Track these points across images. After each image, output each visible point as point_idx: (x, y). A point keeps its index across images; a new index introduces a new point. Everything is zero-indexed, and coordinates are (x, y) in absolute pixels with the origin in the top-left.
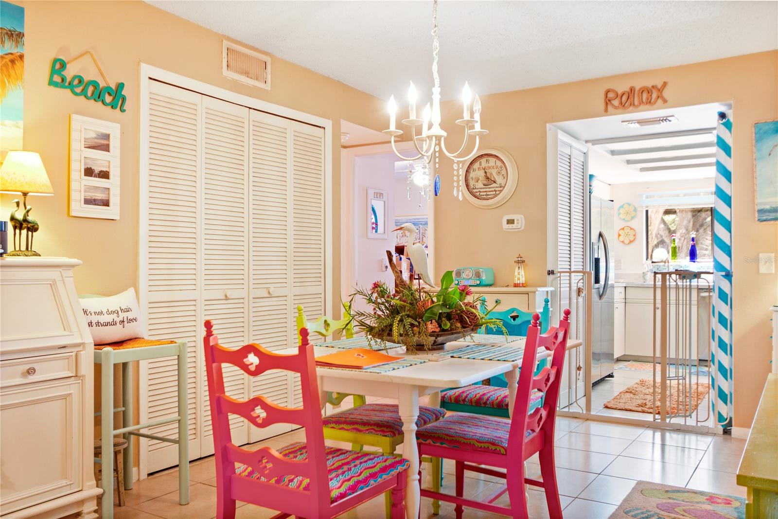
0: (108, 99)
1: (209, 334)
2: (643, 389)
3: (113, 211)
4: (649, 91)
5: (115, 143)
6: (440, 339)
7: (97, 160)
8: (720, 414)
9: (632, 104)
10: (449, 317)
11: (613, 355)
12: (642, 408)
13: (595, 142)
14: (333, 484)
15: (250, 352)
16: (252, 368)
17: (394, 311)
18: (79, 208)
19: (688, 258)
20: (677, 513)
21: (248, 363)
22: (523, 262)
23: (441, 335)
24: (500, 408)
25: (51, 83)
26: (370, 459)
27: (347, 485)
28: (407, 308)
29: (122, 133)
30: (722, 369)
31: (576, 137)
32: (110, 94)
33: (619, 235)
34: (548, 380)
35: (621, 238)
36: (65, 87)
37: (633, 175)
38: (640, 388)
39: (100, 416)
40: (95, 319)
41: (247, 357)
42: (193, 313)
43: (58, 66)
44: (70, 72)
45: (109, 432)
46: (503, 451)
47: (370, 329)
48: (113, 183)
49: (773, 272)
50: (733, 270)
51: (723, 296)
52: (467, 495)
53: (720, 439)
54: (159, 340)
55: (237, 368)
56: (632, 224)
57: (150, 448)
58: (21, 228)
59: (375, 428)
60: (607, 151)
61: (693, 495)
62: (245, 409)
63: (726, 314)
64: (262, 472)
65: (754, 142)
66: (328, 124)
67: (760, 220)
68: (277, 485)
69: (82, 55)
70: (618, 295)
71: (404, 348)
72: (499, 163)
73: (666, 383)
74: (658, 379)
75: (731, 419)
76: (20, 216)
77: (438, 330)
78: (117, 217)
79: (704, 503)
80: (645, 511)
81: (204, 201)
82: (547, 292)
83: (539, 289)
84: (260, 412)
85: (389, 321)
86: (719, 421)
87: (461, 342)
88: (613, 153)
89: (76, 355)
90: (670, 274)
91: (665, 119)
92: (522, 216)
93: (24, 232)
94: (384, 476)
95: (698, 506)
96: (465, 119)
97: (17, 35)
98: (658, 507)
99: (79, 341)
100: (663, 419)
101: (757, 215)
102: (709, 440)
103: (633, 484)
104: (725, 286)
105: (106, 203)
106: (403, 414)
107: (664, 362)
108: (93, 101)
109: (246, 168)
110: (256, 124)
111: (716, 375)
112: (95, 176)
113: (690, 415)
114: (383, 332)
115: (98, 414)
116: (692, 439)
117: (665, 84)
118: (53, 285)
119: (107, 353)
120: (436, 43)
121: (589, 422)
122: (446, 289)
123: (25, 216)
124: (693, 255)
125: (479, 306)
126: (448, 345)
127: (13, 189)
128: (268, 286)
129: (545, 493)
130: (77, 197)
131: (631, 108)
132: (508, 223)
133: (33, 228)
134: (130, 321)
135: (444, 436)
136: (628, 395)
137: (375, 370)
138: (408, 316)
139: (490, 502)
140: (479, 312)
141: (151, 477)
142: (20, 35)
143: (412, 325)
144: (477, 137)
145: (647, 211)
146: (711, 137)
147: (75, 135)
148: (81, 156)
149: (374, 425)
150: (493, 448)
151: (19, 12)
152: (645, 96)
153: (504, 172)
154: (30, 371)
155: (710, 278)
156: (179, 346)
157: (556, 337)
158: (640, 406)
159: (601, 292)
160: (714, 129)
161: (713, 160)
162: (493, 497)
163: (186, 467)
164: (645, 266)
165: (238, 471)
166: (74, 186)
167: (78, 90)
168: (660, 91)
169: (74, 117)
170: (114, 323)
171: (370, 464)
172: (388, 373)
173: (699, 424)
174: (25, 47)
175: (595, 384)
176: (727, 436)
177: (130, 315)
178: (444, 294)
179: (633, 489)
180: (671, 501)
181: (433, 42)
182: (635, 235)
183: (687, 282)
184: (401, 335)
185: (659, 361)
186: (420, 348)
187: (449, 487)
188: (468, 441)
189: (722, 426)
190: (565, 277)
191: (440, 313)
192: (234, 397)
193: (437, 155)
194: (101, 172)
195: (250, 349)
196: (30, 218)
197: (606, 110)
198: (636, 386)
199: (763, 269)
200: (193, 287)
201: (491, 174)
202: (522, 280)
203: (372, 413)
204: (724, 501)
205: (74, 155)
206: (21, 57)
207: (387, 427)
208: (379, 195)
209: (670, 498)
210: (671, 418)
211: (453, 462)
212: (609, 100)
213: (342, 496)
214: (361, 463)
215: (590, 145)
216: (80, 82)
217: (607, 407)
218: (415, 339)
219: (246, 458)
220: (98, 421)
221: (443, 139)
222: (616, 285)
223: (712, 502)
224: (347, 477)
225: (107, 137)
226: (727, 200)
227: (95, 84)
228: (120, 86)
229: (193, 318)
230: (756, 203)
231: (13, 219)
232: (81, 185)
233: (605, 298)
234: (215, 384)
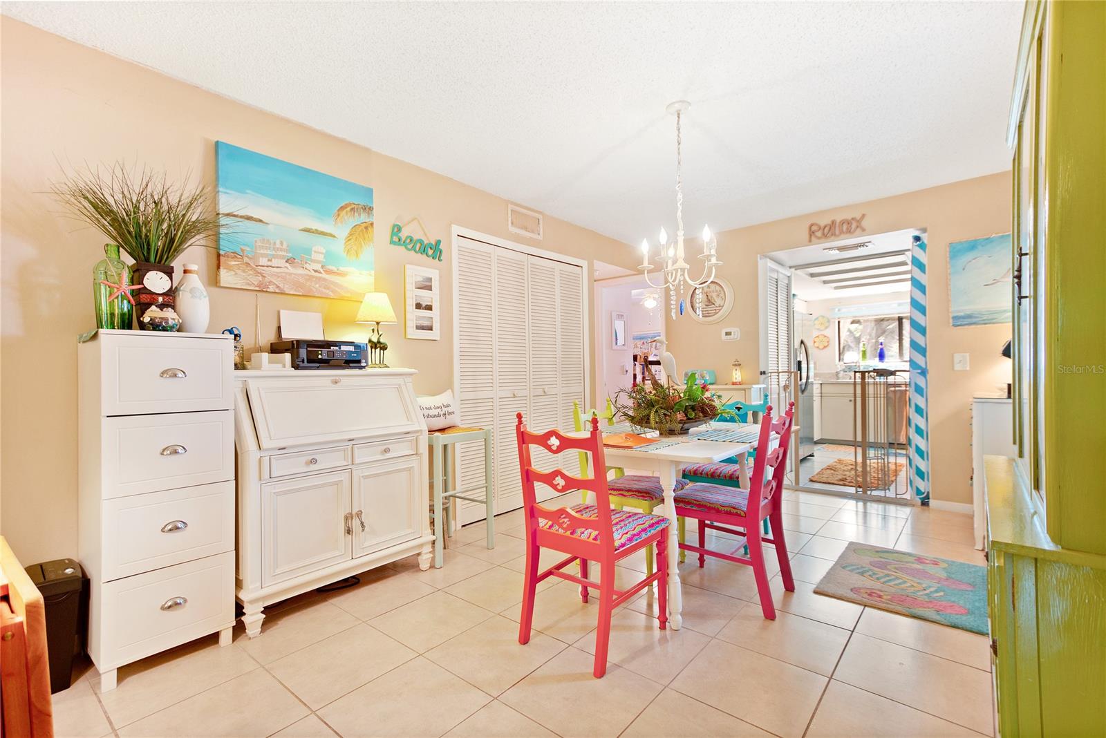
0: (430, 252)
1: (520, 422)
2: (841, 466)
3: (435, 334)
4: (849, 223)
5: (435, 284)
6: (686, 426)
7: (424, 297)
8: (917, 489)
9: (834, 234)
10: (693, 408)
11: (813, 439)
12: (844, 482)
13: (797, 267)
14: (616, 536)
15: (552, 436)
16: (554, 448)
17: (651, 404)
18: (413, 333)
19: (877, 359)
20: (890, 570)
21: (550, 444)
22: (740, 365)
23: (687, 423)
24: (732, 480)
25: (392, 242)
26: (640, 518)
27: (626, 537)
28: (661, 402)
29: (440, 277)
30: (919, 452)
31: (780, 264)
32: (431, 248)
33: (815, 342)
34: (778, 458)
35: (816, 345)
36: (402, 245)
37: (828, 293)
38: (838, 466)
39: (433, 482)
40: (426, 412)
41: (550, 439)
42: (491, 408)
43: (396, 230)
44: (404, 234)
45: (439, 495)
46: (743, 514)
47: (632, 419)
48: (435, 314)
49: (968, 369)
50: (928, 368)
51: (919, 390)
52: (708, 547)
53: (919, 509)
54: (470, 428)
55: (542, 448)
56: (827, 333)
57: (463, 507)
58: (376, 348)
59: (637, 493)
60: (807, 274)
61: (901, 555)
62: (548, 479)
63: (922, 405)
64: (560, 525)
65: (948, 259)
66: (584, 263)
67: (954, 325)
68: (572, 536)
69: (412, 221)
70: (816, 390)
71: (658, 432)
72: (718, 288)
73: (866, 462)
74: (860, 460)
75: (928, 493)
76: (375, 340)
77: (685, 418)
78: (438, 339)
79: (913, 563)
80: (859, 567)
81: (497, 325)
82: (760, 388)
83: (754, 386)
84: (560, 481)
85: (647, 412)
86: (917, 495)
87: (702, 428)
88: (812, 275)
89: (416, 439)
90: (869, 372)
91: (863, 245)
92: (738, 329)
93: (378, 350)
94: (652, 531)
95: (908, 565)
96: (705, 254)
97: (369, 209)
98: (871, 565)
99: (419, 429)
100: (865, 492)
101: (951, 321)
102: (907, 510)
103: (846, 544)
104: (921, 382)
105: (430, 328)
106: (664, 484)
107: (864, 445)
108: (420, 254)
109: (526, 299)
110: (532, 266)
111: (914, 456)
112: (423, 309)
113: (889, 489)
114: (643, 421)
115: (431, 481)
116: (892, 509)
117: (864, 216)
118: (399, 388)
119: (437, 437)
120: (680, 196)
121: (797, 492)
122: (692, 387)
123: (379, 339)
124: (882, 356)
125: (715, 399)
126: (692, 430)
127: (371, 320)
128: (544, 387)
129: (775, 550)
130: (411, 324)
131: (833, 238)
132: (726, 335)
133: (384, 348)
134: (450, 413)
135: (693, 501)
136: (829, 471)
137: (643, 449)
138: (661, 408)
139: (732, 554)
140: (717, 403)
141: (464, 528)
142: (371, 209)
143: (665, 415)
144: (713, 268)
145: (839, 322)
146: (907, 257)
147: (408, 280)
148: (413, 295)
149: (636, 491)
150: (735, 511)
151: (369, 192)
152: (845, 227)
153: (722, 295)
154: (387, 451)
155: (907, 375)
156: (486, 432)
157: (784, 424)
158: (841, 480)
159: (803, 388)
160: (908, 250)
161: (909, 276)
162: (734, 550)
163: (492, 520)
164: (839, 366)
165: (541, 525)
166: (409, 316)
167: (410, 247)
168: (859, 221)
169: (408, 266)
170: (439, 416)
171: (640, 521)
172: (653, 452)
173: (898, 496)
174: (374, 217)
175: (804, 460)
176: (925, 508)
177: (450, 410)
178: (689, 391)
179: (847, 548)
180: (883, 560)
181: (677, 195)
182: (828, 342)
183: (882, 379)
184: (657, 423)
185: (859, 444)
186: (671, 432)
187: (693, 540)
188: (713, 506)
189: (920, 498)
190: (774, 376)
191: (686, 406)
192: (539, 470)
193: (682, 283)
194: (427, 305)
195: (552, 433)
196: (382, 340)
197: (810, 241)
198: (835, 464)
199: (957, 367)
200: (491, 388)
201: (712, 297)
202: (739, 379)
203: (631, 482)
204: (933, 562)
205: (408, 294)
206: (372, 224)
207: (646, 493)
208: (620, 317)
209: (881, 557)
210: (872, 490)
211: (696, 521)
212: (813, 232)
213: (623, 545)
214: (633, 520)
215: (793, 270)
216: (411, 241)
217: (811, 481)
218: (668, 425)
219: (547, 515)
220: (431, 486)
221: (686, 270)
222: (815, 382)
223: (921, 562)
224: (625, 532)
225: (430, 280)
226: (923, 310)
227: (421, 242)
228: (438, 242)
229: (491, 411)
230: (950, 311)
231: (370, 341)
232: (414, 316)
233: (806, 393)
234: (525, 460)
